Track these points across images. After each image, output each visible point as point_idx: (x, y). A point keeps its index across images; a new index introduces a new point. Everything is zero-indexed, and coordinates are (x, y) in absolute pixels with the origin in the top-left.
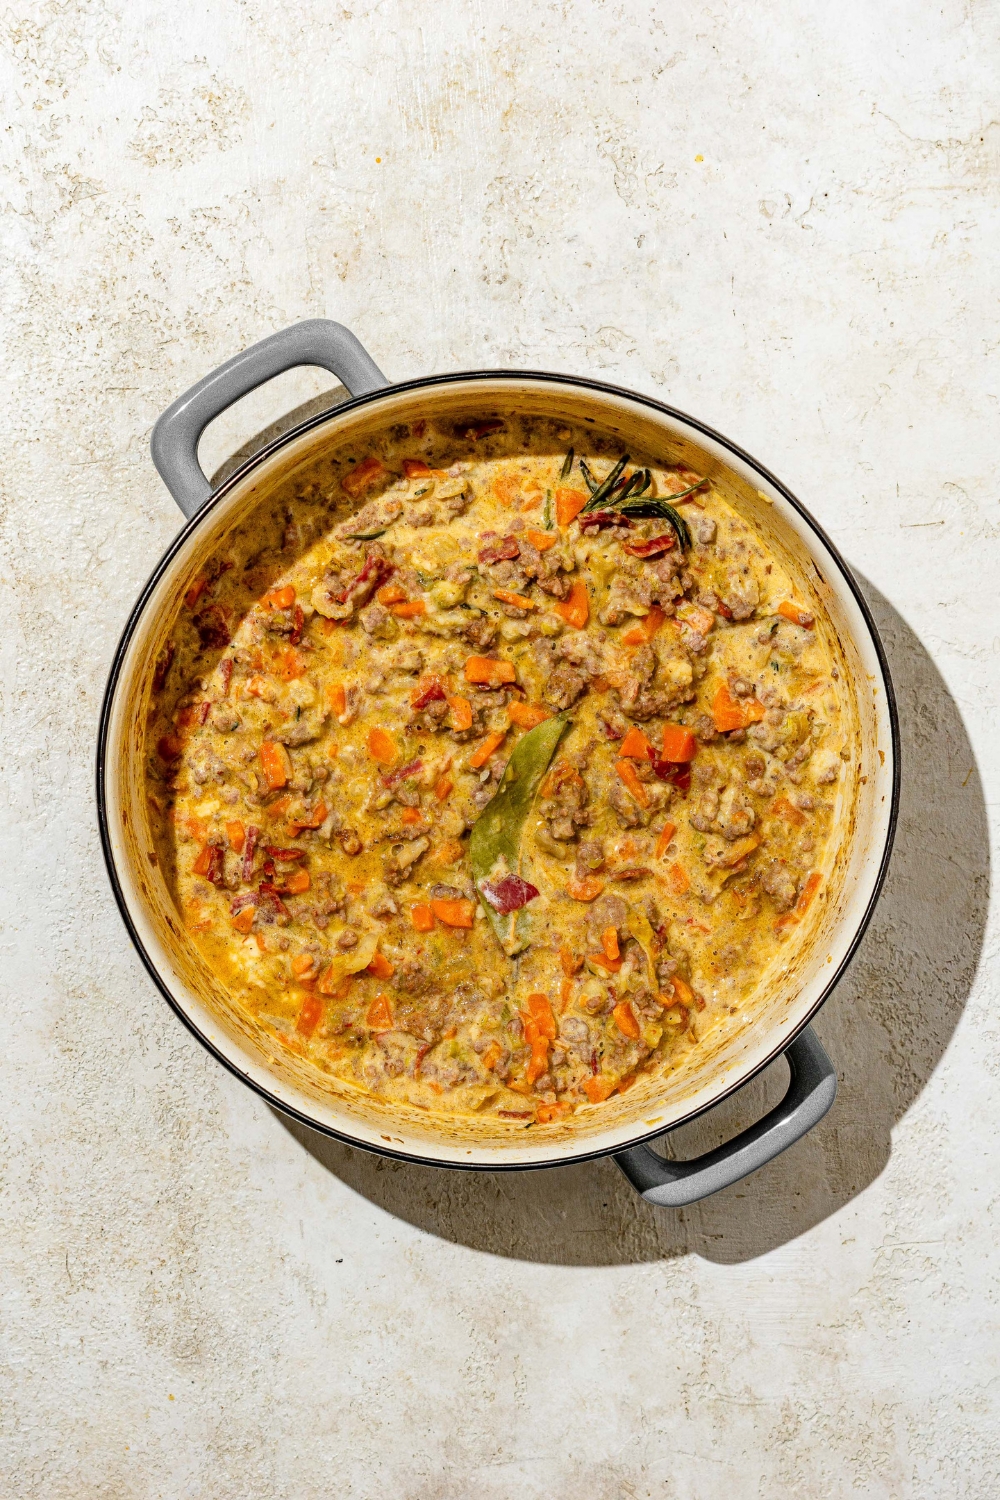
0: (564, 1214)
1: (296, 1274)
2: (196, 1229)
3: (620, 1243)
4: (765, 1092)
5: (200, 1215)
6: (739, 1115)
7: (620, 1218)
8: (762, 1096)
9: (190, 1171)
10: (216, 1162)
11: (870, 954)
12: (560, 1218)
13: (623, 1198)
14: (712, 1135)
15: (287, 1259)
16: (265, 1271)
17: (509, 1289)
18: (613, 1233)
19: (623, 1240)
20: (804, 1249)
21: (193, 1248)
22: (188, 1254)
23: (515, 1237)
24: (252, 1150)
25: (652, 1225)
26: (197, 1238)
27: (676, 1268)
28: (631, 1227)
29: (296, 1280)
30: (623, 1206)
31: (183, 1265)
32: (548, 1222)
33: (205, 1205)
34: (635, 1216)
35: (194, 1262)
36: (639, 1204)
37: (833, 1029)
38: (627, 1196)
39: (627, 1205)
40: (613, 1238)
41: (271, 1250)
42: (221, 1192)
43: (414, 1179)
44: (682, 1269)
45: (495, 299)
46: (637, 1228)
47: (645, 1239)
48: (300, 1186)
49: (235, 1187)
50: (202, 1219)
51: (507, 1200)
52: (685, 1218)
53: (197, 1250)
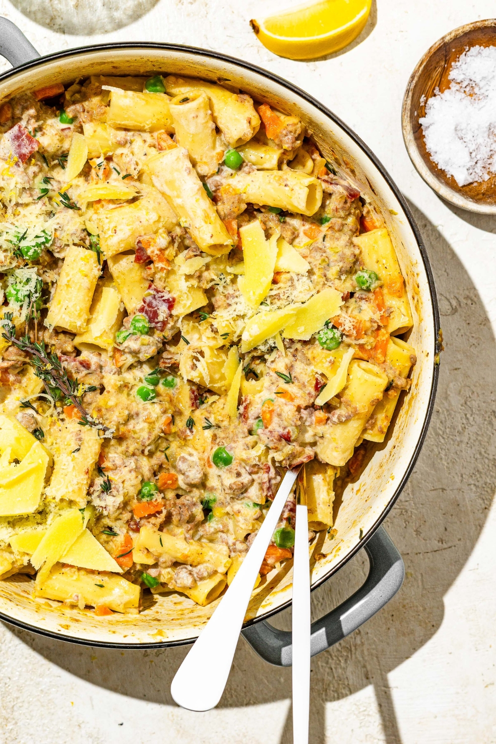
0: (282, 680)
1: (90, 736)
2: (15, 708)
3: (324, 697)
4: (422, 581)
5: (17, 698)
6: (404, 599)
7: (323, 680)
8: (420, 584)
9: (8, 666)
10: (26, 658)
11: (492, 476)
12: (279, 682)
13: (324, 665)
14: (386, 615)
15: (82, 726)
16: (67, 735)
17: (245, 736)
18: (319, 691)
19: (326, 695)
20: (457, 693)
21: (14, 722)
22: (10, 726)
23: (248, 699)
24: (52, 648)
25: (346, 683)
26: (16, 714)
27: (366, 713)
28: (331, 686)
29: (90, 740)
30: (325, 671)
31: (7, 735)
32: (271, 686)
33: (20, 690)
34: (334, 677)
35: (15, 732)
36: (336, 668)
37: (469, 533)
38: (327, 663)
39: (327, 670)
40: (319, 694)
41: (70, 720)
42: (32, 680)
43: (171, 661)
44: (371, 713)
45: (188, 15)
46: (336, 685)
47: (342, 693)
48: (89, 672)
49: (41, 676)
50: (19, 701)
51: (240, 673)
52: (370, 676)
53: (16, 723)
